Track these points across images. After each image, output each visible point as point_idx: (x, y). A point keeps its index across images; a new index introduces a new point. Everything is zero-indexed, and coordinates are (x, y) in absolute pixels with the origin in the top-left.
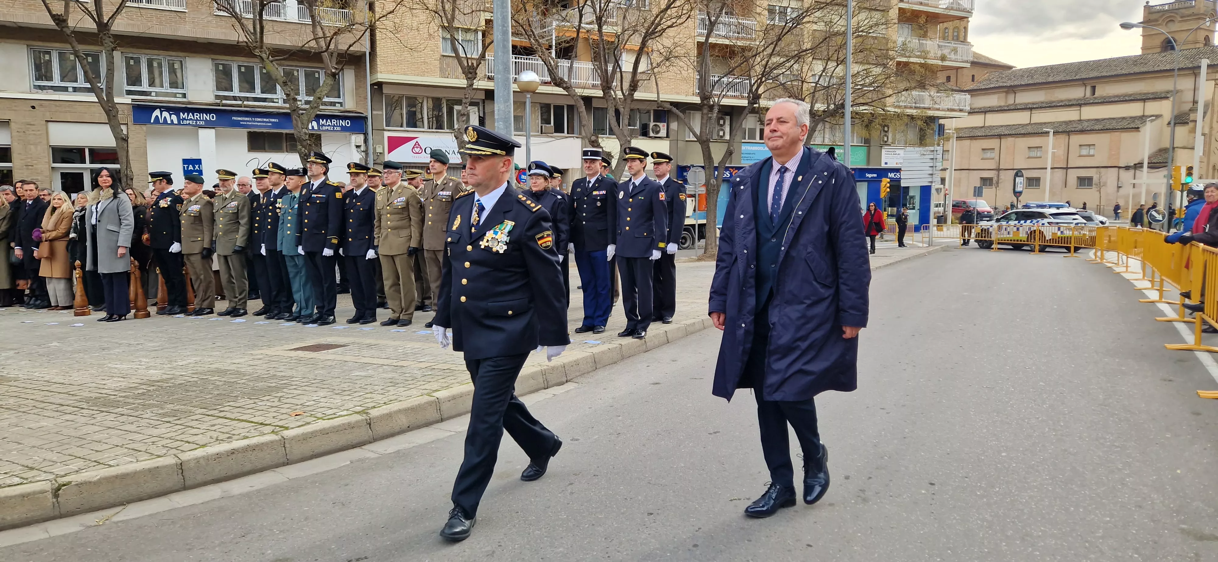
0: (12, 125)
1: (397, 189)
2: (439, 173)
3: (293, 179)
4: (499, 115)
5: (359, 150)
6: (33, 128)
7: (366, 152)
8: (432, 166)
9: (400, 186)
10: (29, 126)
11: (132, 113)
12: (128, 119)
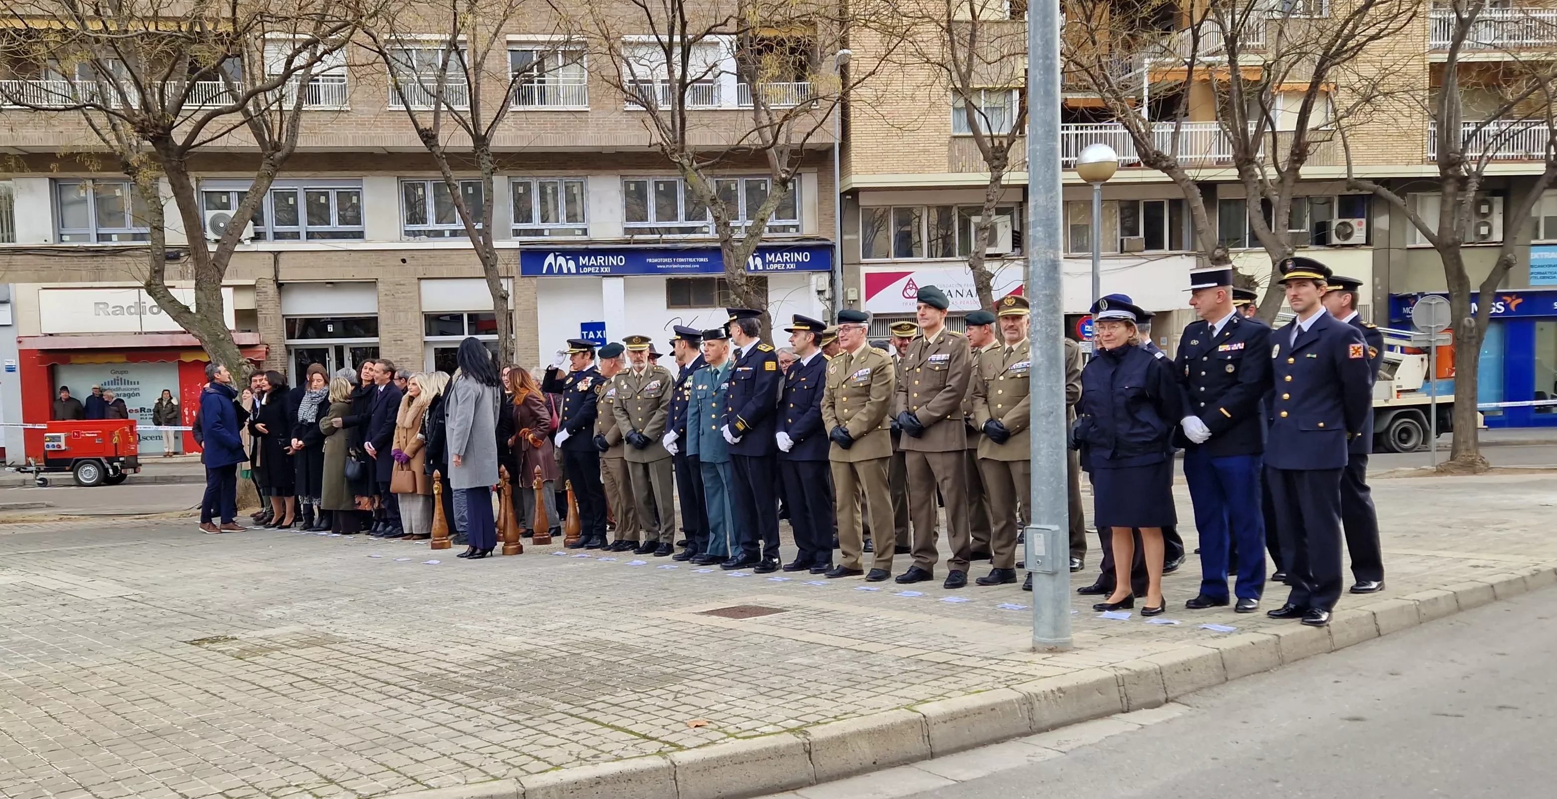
0: (380, 285)
1: (860, 355)
2: (931, 328)
3: (713, 345)
4: (1035, 214)
5: (822, 297)
6: (403, 288)
7: (833, 300)
8: (922, 315)
9: (864, 350)
10: (399, 287)
11: (519, 261)
12: (515, 271)
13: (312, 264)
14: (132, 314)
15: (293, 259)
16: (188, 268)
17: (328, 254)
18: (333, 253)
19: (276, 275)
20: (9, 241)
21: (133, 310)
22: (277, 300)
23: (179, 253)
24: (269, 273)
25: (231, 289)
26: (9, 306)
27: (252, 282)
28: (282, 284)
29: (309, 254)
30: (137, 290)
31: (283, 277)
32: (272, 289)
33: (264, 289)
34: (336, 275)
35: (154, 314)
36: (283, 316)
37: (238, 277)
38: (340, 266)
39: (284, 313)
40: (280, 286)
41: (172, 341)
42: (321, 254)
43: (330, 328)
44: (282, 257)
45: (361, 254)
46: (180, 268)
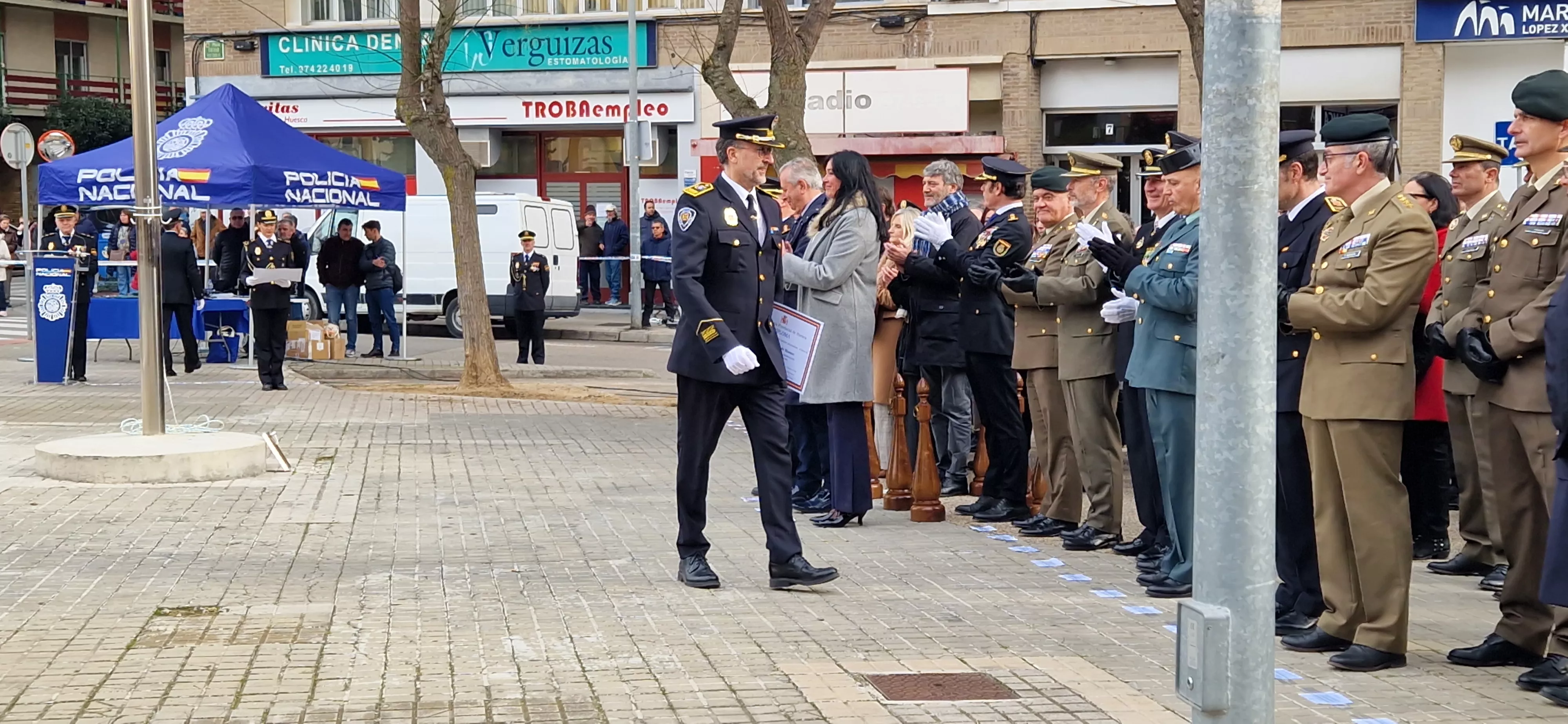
0: (1183, 62)
11: (1414, 17)
12: (1405, 33)
13: (1084, 29)
14: (833, 107)
15: (1058, 22)
16: (913, 40)
17: (1108, 14)
18: (1117, 12)
19: (1032, 48)
20: (698, 7)
21: (834, 102)
22: (1033, 87)
23: (902, 18)
24: (1021, 45)
25: (965, 71)
26: (692, 94)
27: (998, 59)
28: (1043, 62)
29: (1080, 14)
30: (841, 73)
31: (1041, 52)
32: (1024, 70)
33: (1013, 70)
34: (1119, 47)
35: (862, 107)
36: (1043, 110)
37: (979, 52)
38: (1125, 33)
39: (1043, 106)
40: (1039, 65)
41: (883, 148)
42: (1099, 13)
43: (1109, 130)
44: (1042, 20)
45: (1157, 12)
46: (904, 40)
